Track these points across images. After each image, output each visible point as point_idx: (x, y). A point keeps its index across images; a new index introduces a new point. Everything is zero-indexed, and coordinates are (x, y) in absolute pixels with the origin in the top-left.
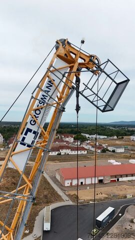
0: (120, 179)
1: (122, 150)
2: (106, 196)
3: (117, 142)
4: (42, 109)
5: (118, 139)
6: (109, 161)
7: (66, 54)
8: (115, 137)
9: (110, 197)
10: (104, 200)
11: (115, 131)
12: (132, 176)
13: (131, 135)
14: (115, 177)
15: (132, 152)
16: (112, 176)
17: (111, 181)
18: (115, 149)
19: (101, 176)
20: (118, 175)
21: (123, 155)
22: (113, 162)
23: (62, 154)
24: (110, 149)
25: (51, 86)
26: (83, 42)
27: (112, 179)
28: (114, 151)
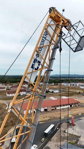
0: (57, 108)
1: (57, 91)
2: (49, 118)
3: (54, 87)
4: (42, 47)
5: (55, 85)
6: (50, 98)
7: (55, 17)
8: (53, 84)
9: (52, 119)
10: (48, 121)
11: (53, 80)
12: (64, 106)
13: (62, 83)
14: (54, 107)
15: (63, 92)
16: (52, 107)
17: (52, 109)
18: (53, 91)
19: (46, 107)
20: (56, 106)
21: (58, 94)
22: (53, 98)
23: (21, 95)
24: (51, 91)
25: (47, 35)
26: (63, 10)
27: (52, 108)
28: (53, 92)
